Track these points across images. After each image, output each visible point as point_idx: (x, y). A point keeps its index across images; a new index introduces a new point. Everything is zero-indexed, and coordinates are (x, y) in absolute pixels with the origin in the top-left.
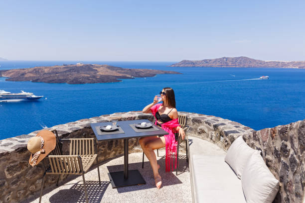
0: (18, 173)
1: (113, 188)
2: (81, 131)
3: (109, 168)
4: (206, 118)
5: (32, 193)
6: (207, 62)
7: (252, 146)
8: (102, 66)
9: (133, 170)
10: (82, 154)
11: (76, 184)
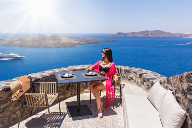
0: (5, 106)
1: (70, 117)
2: (48, 78)
3: (67, 103)
4: (133, 69)
5: (14, 120)
6: (134, 34)
7: (166, 88)
8: (64, 36)
9: (83, 105)
10: (48, 93)
11: (44, 114)
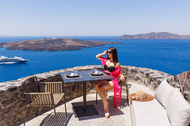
0: (10, 106)
1: (76, 117)
2: (53, 78)
3: (73, 104)
4: (140, 69)
5: (19, 120)
6: (140, 36)
7: (174, 86)
8: (69, 39)
9: (90, 105)
10: (54, 93)
11: (50, 114)
